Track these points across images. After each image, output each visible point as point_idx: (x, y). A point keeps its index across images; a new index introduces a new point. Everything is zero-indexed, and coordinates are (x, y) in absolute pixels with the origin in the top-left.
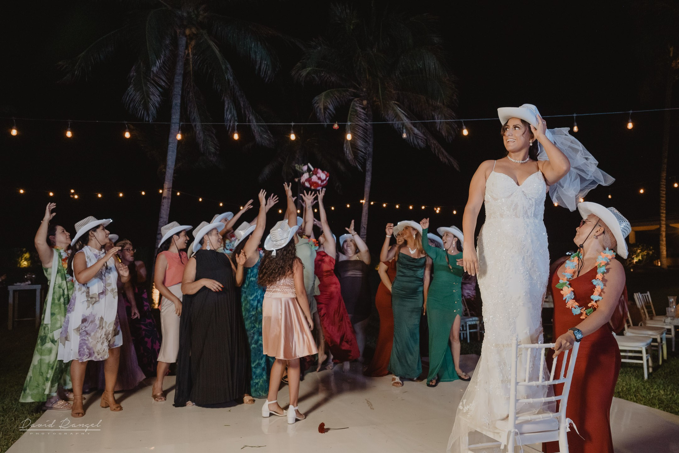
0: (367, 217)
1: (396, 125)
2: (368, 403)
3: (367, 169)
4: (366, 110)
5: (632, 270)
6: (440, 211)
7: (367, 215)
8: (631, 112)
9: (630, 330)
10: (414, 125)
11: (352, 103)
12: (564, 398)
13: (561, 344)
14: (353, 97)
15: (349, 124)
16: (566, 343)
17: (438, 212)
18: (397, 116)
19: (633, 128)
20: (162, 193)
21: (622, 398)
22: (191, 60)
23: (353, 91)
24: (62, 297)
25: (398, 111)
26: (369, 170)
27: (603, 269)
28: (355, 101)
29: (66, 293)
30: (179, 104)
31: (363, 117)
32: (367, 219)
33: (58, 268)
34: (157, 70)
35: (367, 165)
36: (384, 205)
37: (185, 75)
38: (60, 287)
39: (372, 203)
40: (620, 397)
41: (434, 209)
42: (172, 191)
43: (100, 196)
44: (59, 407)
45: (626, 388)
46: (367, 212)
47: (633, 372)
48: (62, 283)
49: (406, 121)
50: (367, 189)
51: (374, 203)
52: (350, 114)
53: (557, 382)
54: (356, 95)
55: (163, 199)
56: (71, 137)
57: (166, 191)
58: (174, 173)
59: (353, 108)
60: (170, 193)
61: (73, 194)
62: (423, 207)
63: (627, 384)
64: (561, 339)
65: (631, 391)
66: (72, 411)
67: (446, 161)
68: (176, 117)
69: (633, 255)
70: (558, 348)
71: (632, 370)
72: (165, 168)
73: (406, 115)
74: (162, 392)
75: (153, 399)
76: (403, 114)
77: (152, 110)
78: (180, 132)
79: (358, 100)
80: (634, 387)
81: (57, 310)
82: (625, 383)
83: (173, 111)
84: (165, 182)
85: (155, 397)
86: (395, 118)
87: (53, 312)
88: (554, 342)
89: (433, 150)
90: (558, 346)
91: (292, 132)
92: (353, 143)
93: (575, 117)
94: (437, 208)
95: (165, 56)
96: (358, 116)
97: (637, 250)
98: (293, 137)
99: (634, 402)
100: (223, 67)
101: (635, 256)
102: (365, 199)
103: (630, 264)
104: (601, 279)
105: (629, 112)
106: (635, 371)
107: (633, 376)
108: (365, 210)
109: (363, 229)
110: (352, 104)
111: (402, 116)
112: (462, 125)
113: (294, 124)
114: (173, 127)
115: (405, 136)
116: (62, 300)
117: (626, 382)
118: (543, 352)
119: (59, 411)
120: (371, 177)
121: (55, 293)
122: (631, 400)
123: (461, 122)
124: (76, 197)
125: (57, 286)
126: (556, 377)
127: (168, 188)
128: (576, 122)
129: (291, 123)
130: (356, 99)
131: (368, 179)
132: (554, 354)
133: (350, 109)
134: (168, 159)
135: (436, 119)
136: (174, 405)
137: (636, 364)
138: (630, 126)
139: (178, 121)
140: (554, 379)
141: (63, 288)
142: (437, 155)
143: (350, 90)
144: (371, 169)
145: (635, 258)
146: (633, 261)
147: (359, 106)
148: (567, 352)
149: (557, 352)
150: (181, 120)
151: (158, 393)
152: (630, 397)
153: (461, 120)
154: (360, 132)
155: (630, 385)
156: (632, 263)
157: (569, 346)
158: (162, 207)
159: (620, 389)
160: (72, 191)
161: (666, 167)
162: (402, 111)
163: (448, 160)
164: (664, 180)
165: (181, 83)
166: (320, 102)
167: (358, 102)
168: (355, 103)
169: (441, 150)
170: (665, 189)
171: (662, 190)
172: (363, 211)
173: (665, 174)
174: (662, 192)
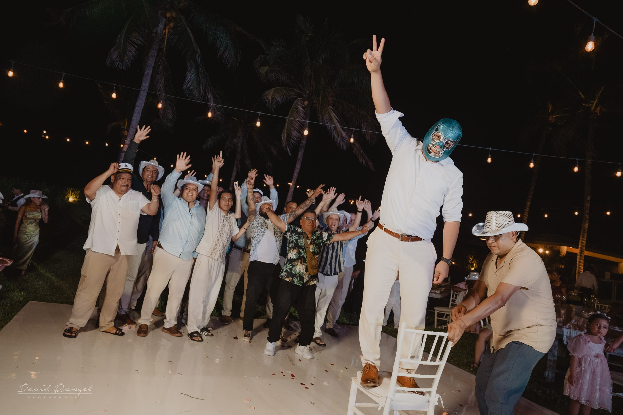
1: (329, 127)
3: (298, 158)
4: (306, 110)
7: (292, 195)
14: (297, 96)
18: (331, 119)
19: (533, 167)
20: (123, 147)
23: (298, 91)
25: (333, 115)
26: (300, 159)
28: (298, 100)
30: (150, 75)
31: (302, 114)
35: (299, 155)
39: (298, 187)
41: (349, 201)
43: (68, 140)
46: (292, 193)
49: (338, 125)
50: (296, 175)
51: (300, 187)
52: (292, 110)
54: (300, 96)
56: (62, 88)
59: (295, 105)
61: (45, 135)
67: (364, 162)
73: (338, 119)
76: (336, 118)
79: (300, 100)
86: (329, 120)
89: (354, 151)
94: (351, 200)
96: (298, 113)
98: (258, 124)
102: (292, 182)
105: (533, 154)
108: (291, 191)
110: (295, 102)
111: (335, 120)
113: (261, 113)
114: (142, 93)
118: (425, 338)
120: (300, 165)
124: (47, 137)
128: (491, 155)
131: (298, 166)
132: (434, 341)
133: (293, 106)
134: (133, 119)
138: (532, 165)
139: (147, 89)
142: (357, 156)
143: (295, 90)
144: (302, 158)
147: (301, 105)
160: (45, 132)
161: (531, 198)
162: (335, 116)
163: (366, 161)
164: (527, 208)
165: (155, 57)
166: (270, 95)
167: (301, 101)
168: (298, 102)
169: (362, 152)
170: (527, 215)
171: (525, 216)
172: (289, 192)
173: (529, 204)
174: (524, 217)
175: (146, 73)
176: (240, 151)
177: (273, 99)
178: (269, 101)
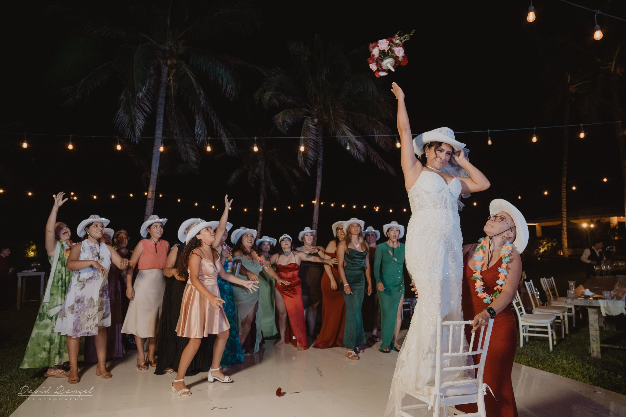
0: (318, 214)
1: (342, 139)
2: (318, 371)
3: (318, 175)
4: (317, 127)
5: (539, 259)
6: (378, 209)
7: (318, 213)
8: (535, 128)
9: (537, 309)
10: (358, 139)
11: (305, 121)
12: (481, 366)
13: (478, 322)
14: (306, 116)
15: (302, 138)
16: (482, 320)
17: (377, 210)
18: (343, 132)
19: (537, 141)
20: (147, 195)
21: (531, 367)
22: (172, 85)
23: (307, 111)
24: (60, 281)
25: (344, 127)
27: (507, 259)
29: (64, 277)
30: (162, 122)
31: (314, 132)
32: (318, 216)
33: (59, 256)
34: (143, 96)
35: (318, 172)
36: (332, 205)
37: (167, 98)
38: (59, 272)
39: (322, 203)
40: (530, 366)
41: (373, 208)
42: (156, 194)
43: (95, 197)
44: (58, 375)
45: (535, 358)
46: (318, 211)
47: (540, 344)
48: (61, 269)
49: (350, 135)
50: (318, 192)
51: (324, 203)
52: (304, 130)
53: (475, 353)
54: (309, 115)
55: (148, 200)
56: (73, 149)
57: (150, 193)
58: (157, 178)
59: (306, 125)
60: (154, 195)
61: (73, 196)
62: (365, 207)
63: (535, 354)
64: (478, 317)
65: (539, 360)
66: (69, 379)
67: (383, 168)
68: (159, 133)
69: (540, 246)
70: (475, 325)
71: (539, 342)
72: (150, 174)
73: (351, 130)
74: (145, 362)
75: (138, 369)
76: (349, 130)
77: (138, 133)
78: (162, 145)
79: (310, 118)
80: (541, 357)
81: (55, 291)
82: (533, 353)
83: (157, 127)
84: (150, 186)
85: (139, 366)
87: (52, 293)
88: (472, 319)
89: (372, 159)
90: (476, 323)
91: (255, 145)
92: (305, 154)
93: (489, 133)
94: (376, 207)
95: (150, 84)
96: (310, 132)
97: (543, 242)
98: (256, 149)
99: (541, 369)
100: (198, 92)
101: (542, 247)
102: (316, 199)
103: (537, 254)
104: (505, 268)
106: (542, 344)
107: (540, 347)
109: (315, 225)
111: (347, 132)
112: (396, 139)
113: (257, 138)
114: (157, 140)
115: (348, 148)
116: (60, 283)
117: (535, 353)
118: (463, 328)
119: (59, 378)
120: (321, 182)
121: (56, 277)
122: (539, 368)
123: (395, 136)
124: (75, 198)
125: (57, 272)
126: (475, 349)
127: (152, 191)
128: (490, 137)
129: (254, 137)
130: (308, 118)
131: (319, 183)
132: (473, 330)
133: (304, 126)
134: (152, 167)
135: (375, 134)
136: (155, 373)
137: (543, 337)
138: (534, 139)
139: (161, 136)
140: (473, 350)
141: (62, 273)
142: (376, 164)
143: (304, 110)
145: (542, 249)
146: (539, 251)
147: (311, 123)
148: (483, 328)
149: (475, 328)
150: (164, 134)
151: (142, 363)
152: (538, 365)
153: (395, 135)
154: (311, 144)
155: (538, 355)
156: (539, 253)
157: (484, 322)
158: (147, 206)
159: (530, 359)
160: (72, 194)
161: (566, 173)
162: (347, 127)
163: (385, 167)
164: (564, 184)
165: (164, 104)
166: (280, 118)
167: (311, 120)
168: (308, 121)
169: (379, 159)
170: (565, 192)
171: (563, 192)
172: (315, 210)
173: (565, 179)
174: (563, 194)
175: (158, 121)
176: (263, 179)
177: (284, 122)
178: (280, 124)
